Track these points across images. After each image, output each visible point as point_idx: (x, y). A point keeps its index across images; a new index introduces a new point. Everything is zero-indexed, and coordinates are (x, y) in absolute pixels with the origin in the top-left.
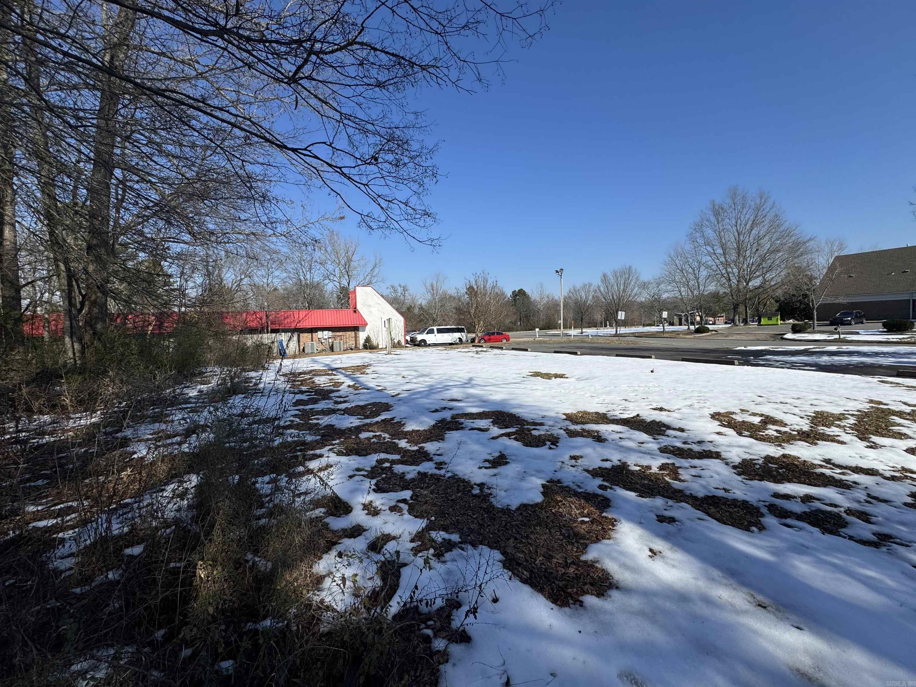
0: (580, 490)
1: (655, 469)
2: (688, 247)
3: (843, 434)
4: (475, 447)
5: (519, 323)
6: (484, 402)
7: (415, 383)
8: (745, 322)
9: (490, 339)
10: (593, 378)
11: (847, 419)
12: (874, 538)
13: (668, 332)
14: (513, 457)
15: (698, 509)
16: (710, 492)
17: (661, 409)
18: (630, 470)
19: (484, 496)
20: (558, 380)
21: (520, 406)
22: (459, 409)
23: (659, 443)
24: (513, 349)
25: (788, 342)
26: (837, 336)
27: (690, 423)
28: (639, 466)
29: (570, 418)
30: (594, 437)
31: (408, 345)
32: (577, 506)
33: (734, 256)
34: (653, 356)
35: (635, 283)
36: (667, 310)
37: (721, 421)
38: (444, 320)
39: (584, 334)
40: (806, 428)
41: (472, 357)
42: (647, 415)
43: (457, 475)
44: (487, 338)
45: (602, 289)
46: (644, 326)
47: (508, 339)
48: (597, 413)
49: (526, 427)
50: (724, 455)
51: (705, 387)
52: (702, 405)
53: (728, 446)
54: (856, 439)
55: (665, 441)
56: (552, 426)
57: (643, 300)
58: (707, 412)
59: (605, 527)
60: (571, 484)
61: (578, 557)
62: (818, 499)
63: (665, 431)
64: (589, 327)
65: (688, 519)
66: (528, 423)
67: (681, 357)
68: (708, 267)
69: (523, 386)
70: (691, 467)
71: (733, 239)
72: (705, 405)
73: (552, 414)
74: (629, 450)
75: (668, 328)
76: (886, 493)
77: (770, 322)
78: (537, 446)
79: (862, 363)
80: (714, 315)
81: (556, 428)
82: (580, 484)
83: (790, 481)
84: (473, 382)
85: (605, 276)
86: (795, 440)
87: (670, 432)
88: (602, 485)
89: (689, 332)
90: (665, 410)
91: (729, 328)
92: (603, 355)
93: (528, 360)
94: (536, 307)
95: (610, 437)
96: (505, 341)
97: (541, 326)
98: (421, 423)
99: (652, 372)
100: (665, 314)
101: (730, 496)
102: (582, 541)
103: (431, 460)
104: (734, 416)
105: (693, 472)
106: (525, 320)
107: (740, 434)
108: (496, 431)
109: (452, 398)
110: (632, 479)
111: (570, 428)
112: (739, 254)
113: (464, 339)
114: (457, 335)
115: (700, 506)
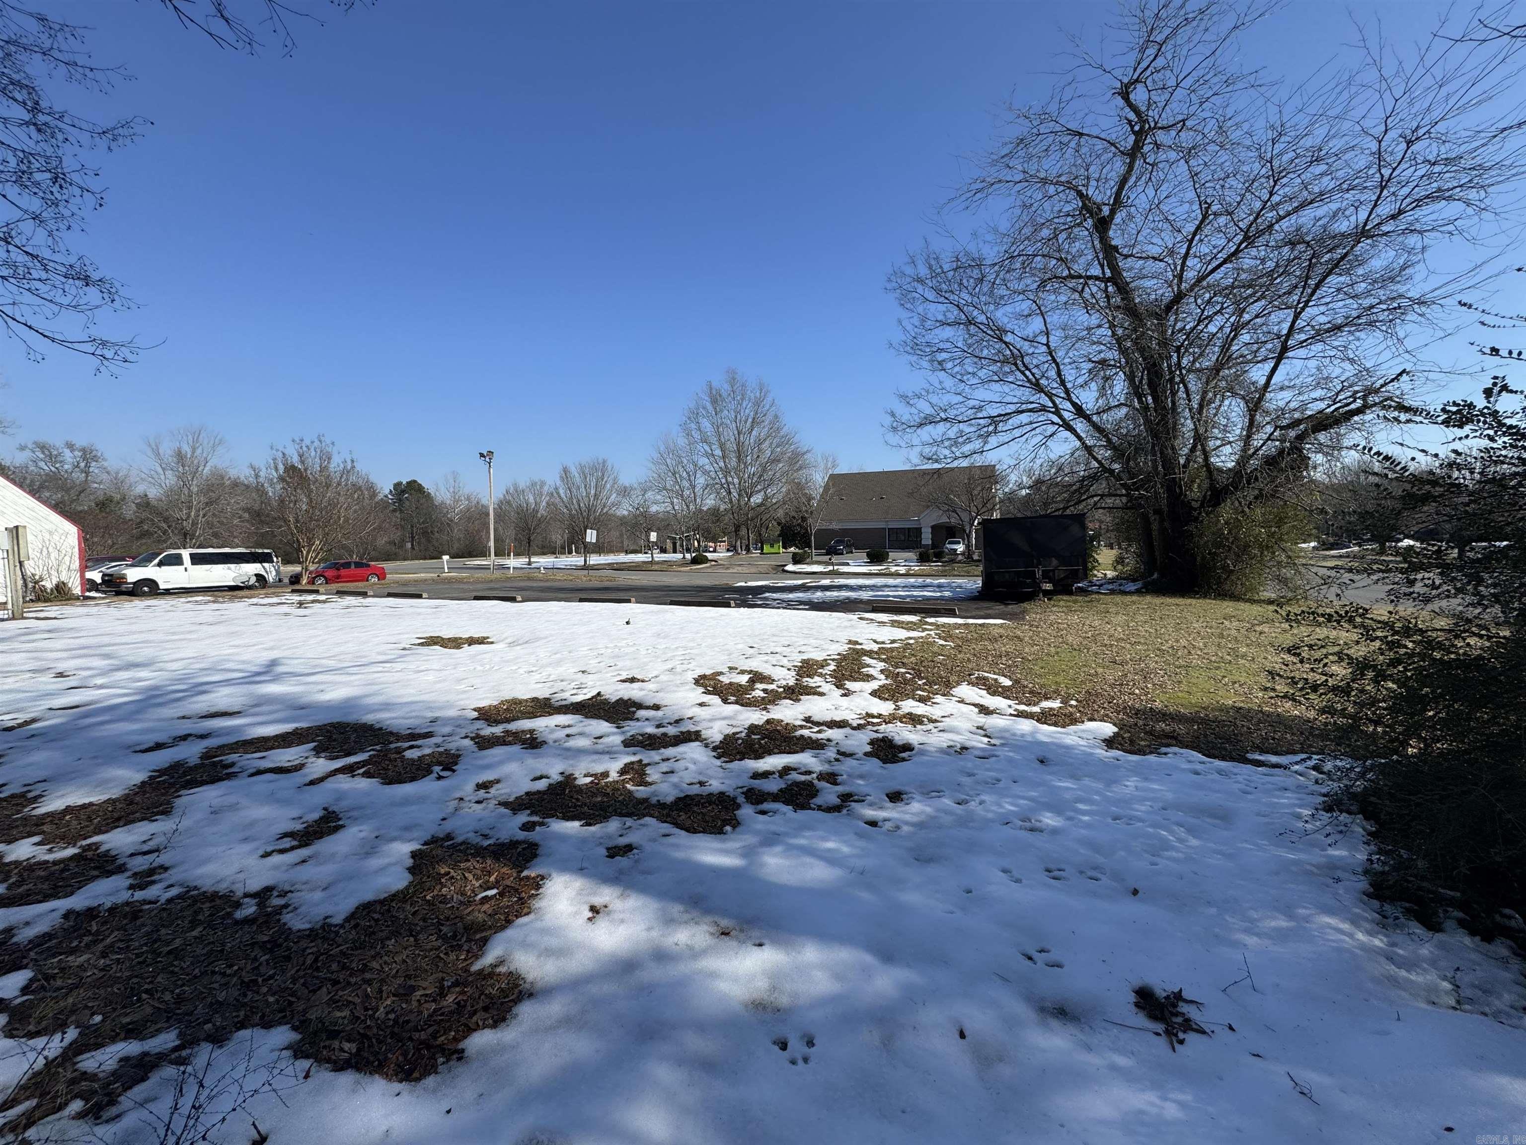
0: (486, 843)
1: (614, 776)
2: (682, 441)
3: (823, 684)
4: (261, 812)
5: (409, 545)
6: (298, 707)
7: (101, 687)
8: (748, 550)
9: (338, 577)
10: (538, 639)
11: (829, 665)
12: (837, 801)
13: (658, 563)
14: (355, 814)
15: (665, 822)
16: (682, 791)
17: (633, 680)
18: (575, 787)
19: (268, 915)
20: (476, 648)
21: (387, 706)
22: (228, 734)
23: (623, 733)
24: (390, 595)
25: (788, 575)
26: (831, 568)
27: (668, 695)
28: (591, 776)
29: (486, 715)
30: (524, 742)
31: (93, 594)
32: (479, 872)
33: (734, 462)
34: (633, 599)
35: (612, 487)
36: (658, 530)
37: (705, 687)
38: (216, 535)
39: (533, 565)
40: (792, 682)
41: (286, 614)
42: (611, 691)
43: (196, 888)
44: (330, 573)
45: (561, 492)
46: (627, 552)
47: (381, 575)
48: (535, 700)
49: (392, 746)
50: (705, 734)
51: (693, 640)
52: (685, 667)
53: (711, 720)
54: (833, 687)
55: (632, 728)
56: (450, 735)
57: (626, 513)
58: (691, 676)
59: (523, 895)
60: (471, 835)
61: (466, 970)
62: (795, 769)
63: (634, 712)
64: (544, 554)
65: (650, 840)
66: (399, 737)
67: (669, 599)
68: (706, 473)
69: (398, 666)
70: (663, 760)
71: (732, 439)
72: (689, 666)
73: (452, 713)
74: (580, 752)
75: (659, 557)
76: (852, 745)
77: (773, 550)
78: (413, 779)
79: (848, 598)
80: (715, 540)
81: (457, 738)
82: (487, 832)
83: (770, 753)
84: (280, 669)
85: (566, 470)
86: (781, 698)
87: (642, 713)
88: (528, 822)
89: (684, 563)
90: (638, 680)
91: (730, 557)
92: (560, 600)
93: (419, 614)
94: (445, 515)
95: (550, 738)
96: (374, 580)
97: (452, 551)
98: (102, 784)
99: (628, 623)
100: (653, 536)
101: (705, 790)
102: (478, 936)
103: (121, 869)
104: (721, 678)
105: (665, 767)
106: (423, 540)
107: (725, 701)
108: (320, 765)
109: (213, 710)
110: (578, 800)
111: (482, 733)
112: (739, 458)
113: (271, 577)
114: (251, 569)
115: (668, 815)
